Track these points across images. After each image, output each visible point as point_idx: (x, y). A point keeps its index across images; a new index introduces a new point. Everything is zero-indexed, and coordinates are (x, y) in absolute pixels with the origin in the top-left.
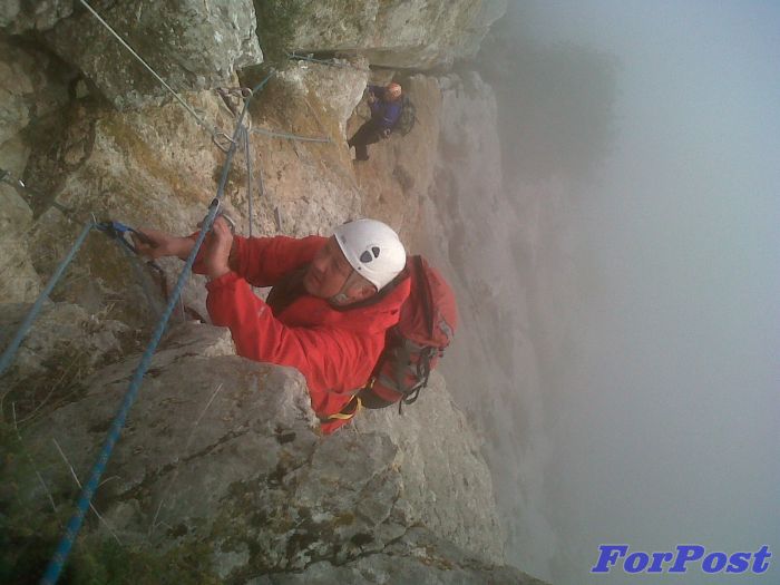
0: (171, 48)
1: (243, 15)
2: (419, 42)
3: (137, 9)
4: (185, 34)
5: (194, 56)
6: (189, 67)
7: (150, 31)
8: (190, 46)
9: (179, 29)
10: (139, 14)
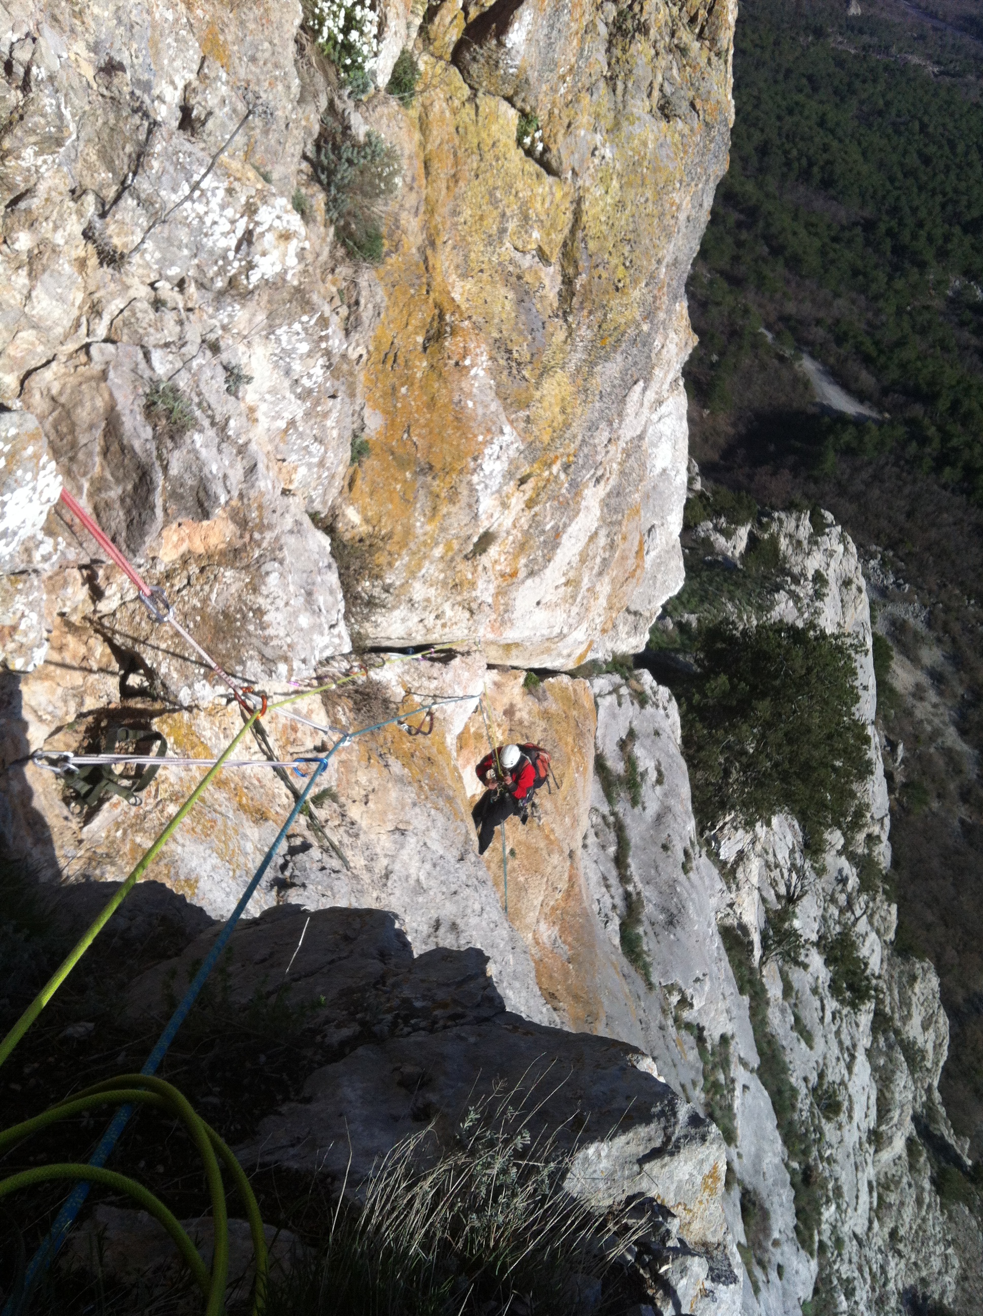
0: (249, 634)
1: (330, 599)
2: (556, 631)
3: (211, 591)
4: (265, 618)
5: (274, 643)
6: (268, 652)
7: (226, 615)
8: (270, 632)
9: (259, 612)
10: (213, 596)
